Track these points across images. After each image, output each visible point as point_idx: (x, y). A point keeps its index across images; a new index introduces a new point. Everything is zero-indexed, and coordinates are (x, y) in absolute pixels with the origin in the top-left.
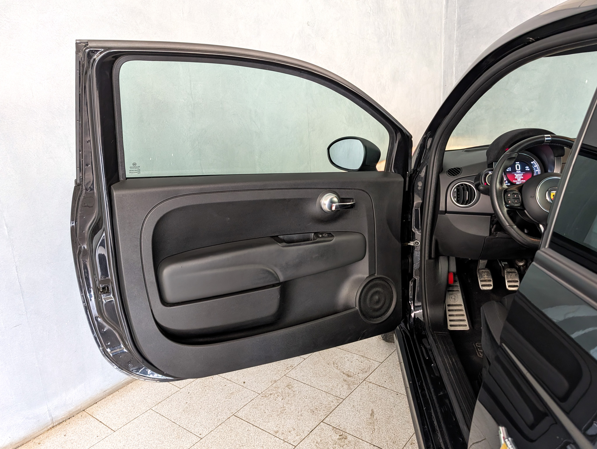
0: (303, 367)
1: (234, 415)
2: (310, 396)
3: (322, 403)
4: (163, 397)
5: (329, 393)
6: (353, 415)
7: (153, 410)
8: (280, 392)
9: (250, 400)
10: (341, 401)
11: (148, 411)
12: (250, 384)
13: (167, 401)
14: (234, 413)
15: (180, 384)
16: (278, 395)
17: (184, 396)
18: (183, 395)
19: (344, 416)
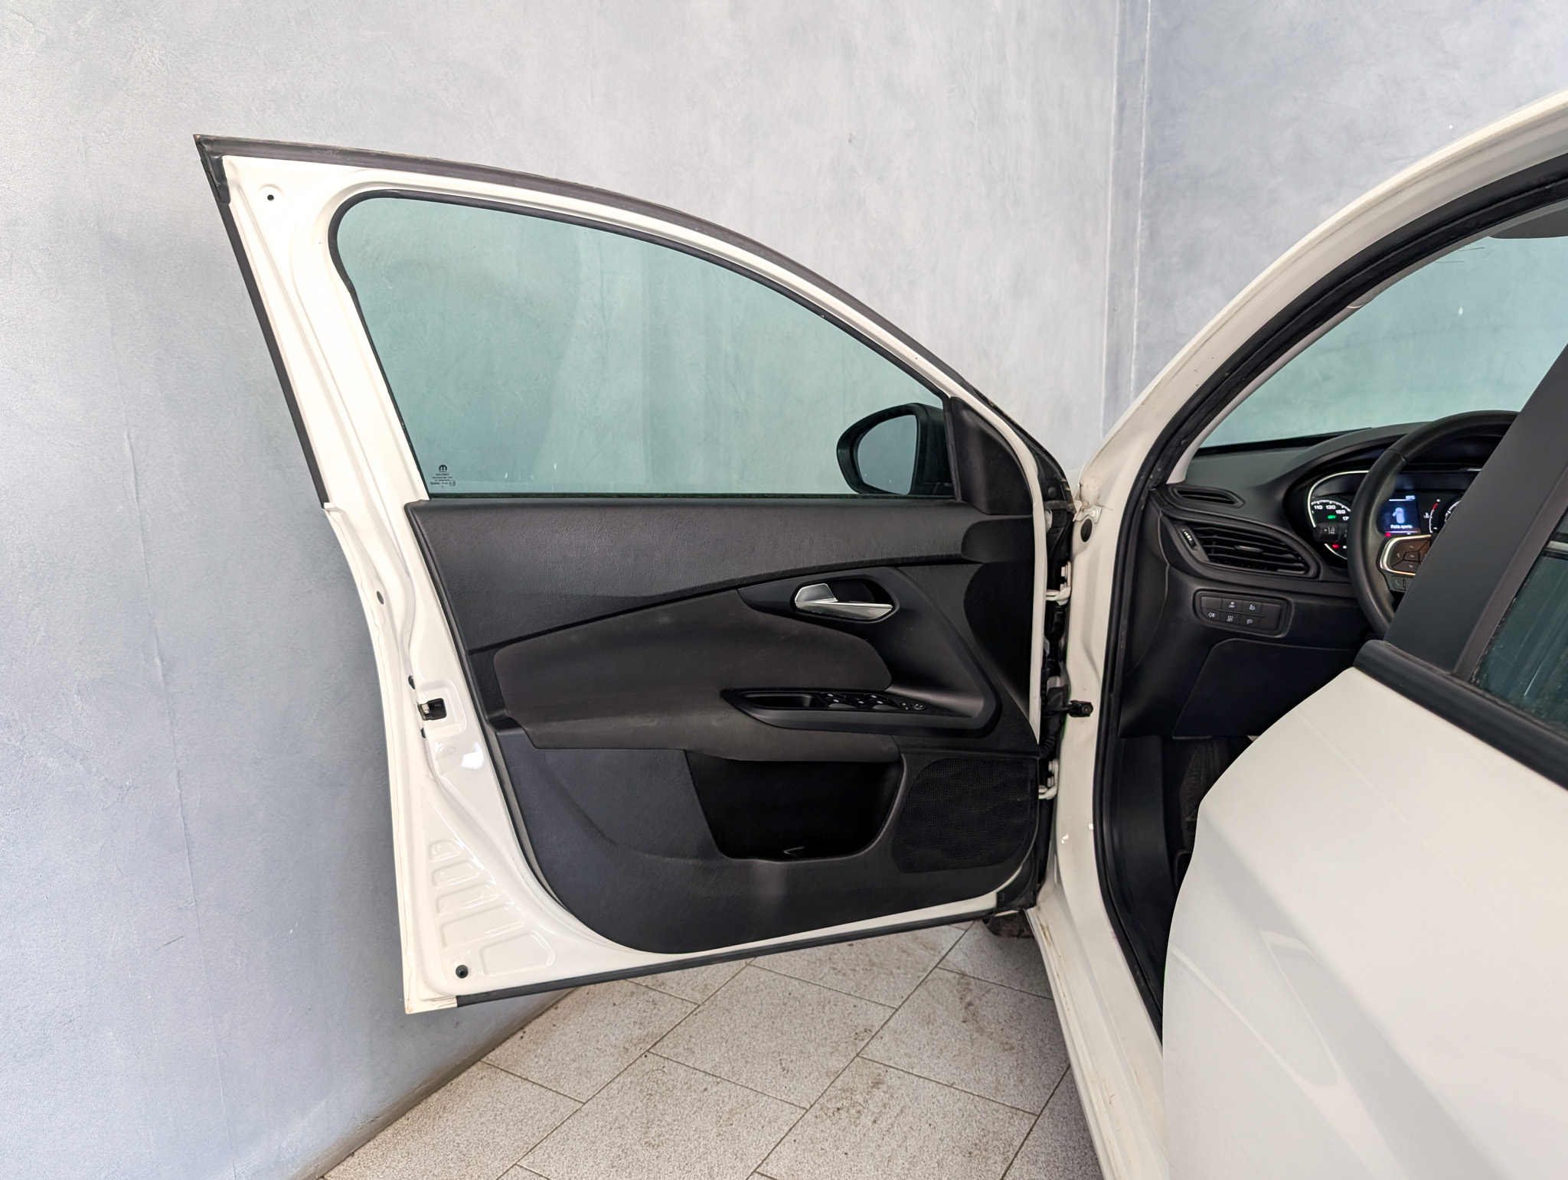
0: (898, 1031)
1: (758, 1173)
2: (946, 1110)
3: (983, 1127)
4: (541, 1129)
5: (993, 1101)
6: (1078, 1157)
7: (525, 1167)
8: (861, 1101)
9: (789, 1128)
10: (1033, 1121)
11: (512, 1172)
12: (771, 1082)
13: (557, 1141)
14: (756, 1166)
15: (578, 1091)
16: (859, 1112)
17: (601, 1123)
18: (596, 1122)
19: (1054, 1161)
